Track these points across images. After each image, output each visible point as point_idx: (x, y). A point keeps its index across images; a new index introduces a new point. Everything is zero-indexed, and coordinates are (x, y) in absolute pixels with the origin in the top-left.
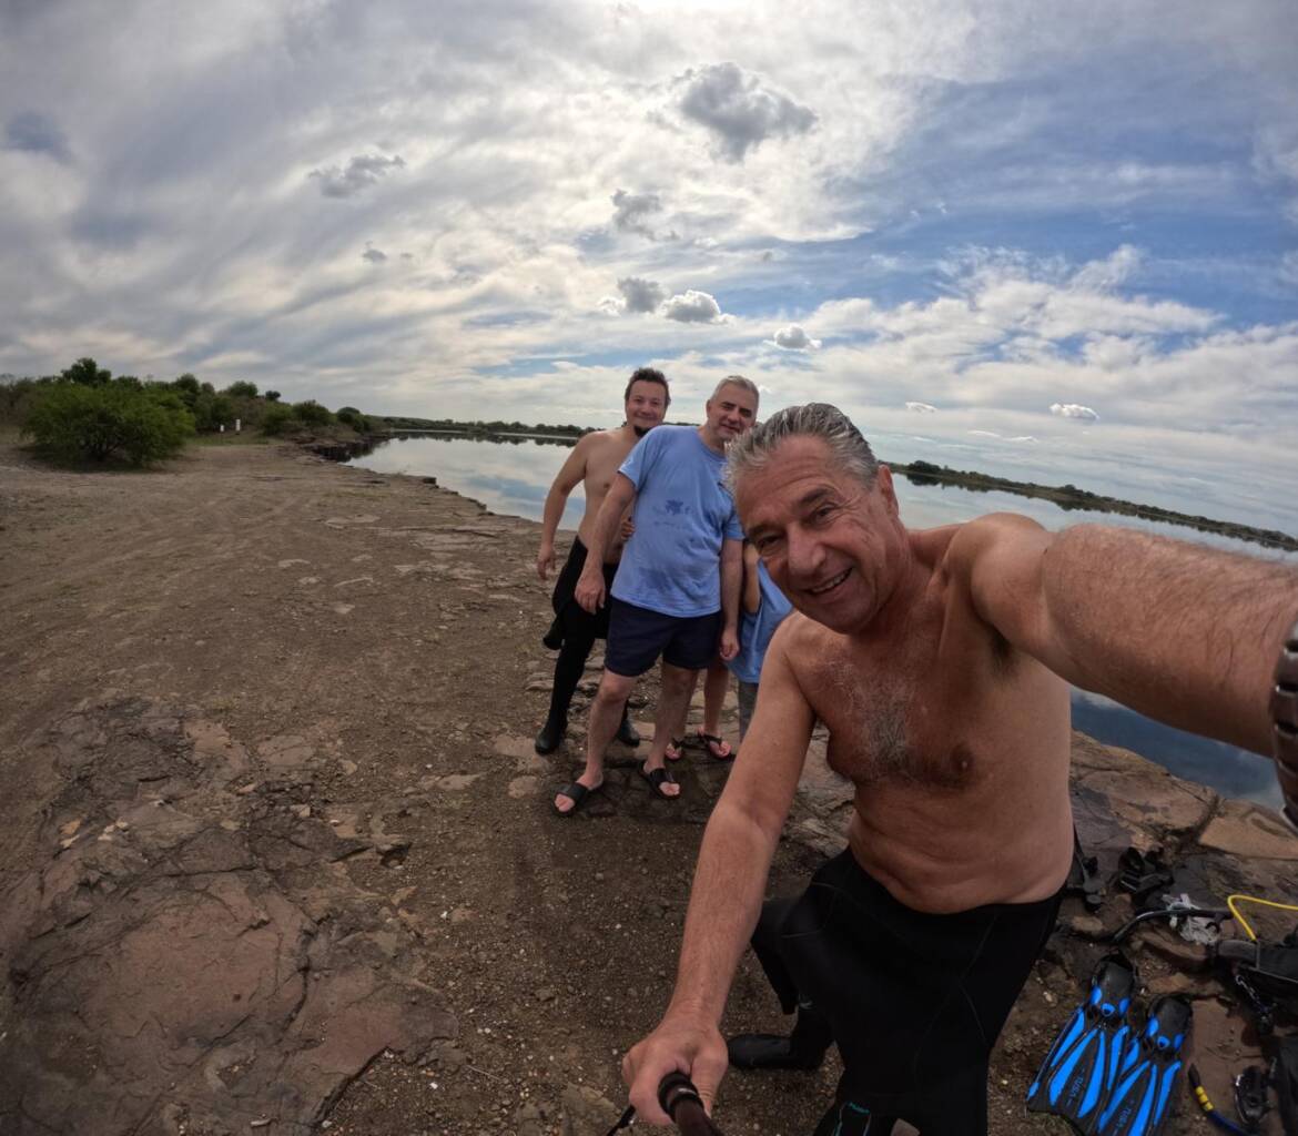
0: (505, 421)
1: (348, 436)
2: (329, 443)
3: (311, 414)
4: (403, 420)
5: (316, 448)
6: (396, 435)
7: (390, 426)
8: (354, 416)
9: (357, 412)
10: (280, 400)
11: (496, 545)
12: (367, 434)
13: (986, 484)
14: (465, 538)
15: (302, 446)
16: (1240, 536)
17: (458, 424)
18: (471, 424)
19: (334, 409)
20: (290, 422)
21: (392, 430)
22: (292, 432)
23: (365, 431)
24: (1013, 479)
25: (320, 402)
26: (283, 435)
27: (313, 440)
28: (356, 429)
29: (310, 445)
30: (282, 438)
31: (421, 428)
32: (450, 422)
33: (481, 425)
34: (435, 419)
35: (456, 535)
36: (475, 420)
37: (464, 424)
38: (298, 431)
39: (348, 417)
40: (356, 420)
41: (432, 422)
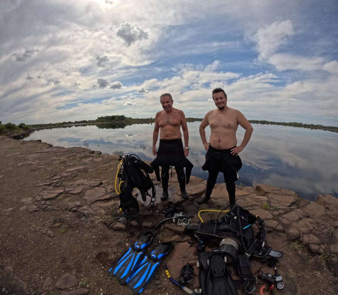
0: (66, 122)
1: (22, 132)
2: (16, 135)
3: (10, 127)
4: (38, 125)
5: (12, 136)
6: (36, 129)
7: (34, 127)
8: (23, 126)
9: (24, 124)
10: (2, 124)
12: (28, 130)
15: (8, 136)
17: (53, 124)
18: (57, 124)
20: (4, 130)
21: (35, 128)
22: (5, 133)
25: (12, 123)
26: (2, 134)
27: (11, 134)
28: (24, 129)
31: (43, 126)
32: (51, 124)
33: (59, 123)
34: (46, 124)
36: (58, 122)
37: (55, 124)
38: (7, 132)
39: (21, 126)
40: (24, 127)
41: (46, 125)
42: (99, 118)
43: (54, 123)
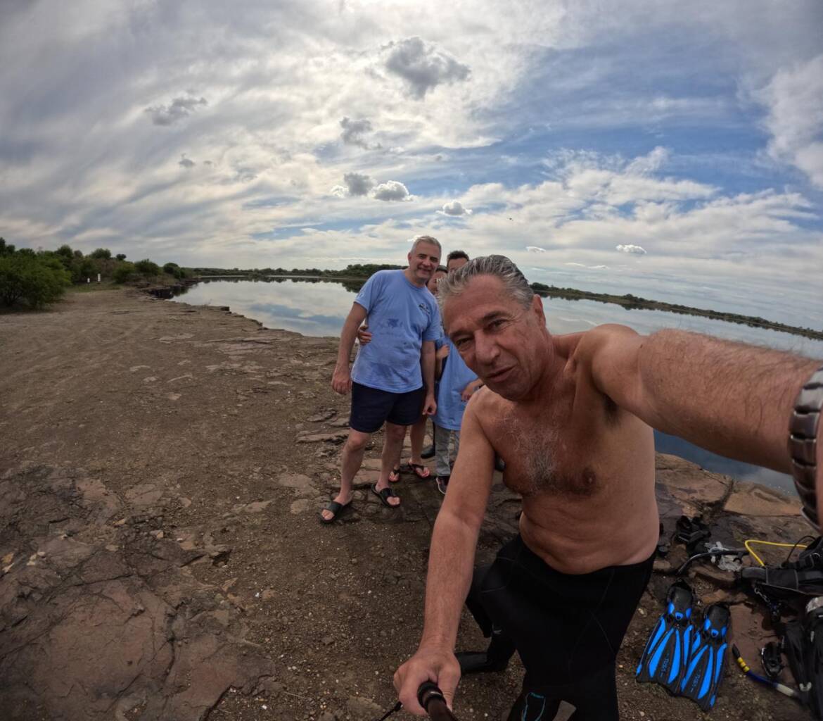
0: (272, 268)
1: (172, 282)
2: (159, 287)
3: (146, 268)
4: (206, 270)
5: (150, 291)
6: (202, 280)
7: (198, 274)
8: (175, 268)
9: (177, 266)
10: (126, 260)
11: (269, 349)
12: (184, 280)
13: (578, 295)
14: (250, 346)
15: (141, 289)
16: (735, 321)
17: (242, 271)
18: (251, 271)
19: (161, 264)
20: (132, 274)
21: (200, 277)
22: (135, 281)
23: (182, 278)
24: (594, 292)
25: (152, 260)
26: (128, 283)
27: (148, 285)
28: (177, 277)
29: (147, 289)
30: (127, 285)
31: (219, 274)
32: (236, 270)
33: (257, 271)
35: (244, 344)
36: (253, 268)
37: (246, 271)
38: (138, 280)
39: (170, 269)
40: (176, 271)
41: (225, 271)
42: (350, 266)
43: (244, 269)
